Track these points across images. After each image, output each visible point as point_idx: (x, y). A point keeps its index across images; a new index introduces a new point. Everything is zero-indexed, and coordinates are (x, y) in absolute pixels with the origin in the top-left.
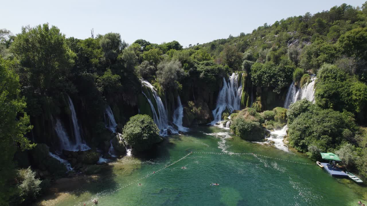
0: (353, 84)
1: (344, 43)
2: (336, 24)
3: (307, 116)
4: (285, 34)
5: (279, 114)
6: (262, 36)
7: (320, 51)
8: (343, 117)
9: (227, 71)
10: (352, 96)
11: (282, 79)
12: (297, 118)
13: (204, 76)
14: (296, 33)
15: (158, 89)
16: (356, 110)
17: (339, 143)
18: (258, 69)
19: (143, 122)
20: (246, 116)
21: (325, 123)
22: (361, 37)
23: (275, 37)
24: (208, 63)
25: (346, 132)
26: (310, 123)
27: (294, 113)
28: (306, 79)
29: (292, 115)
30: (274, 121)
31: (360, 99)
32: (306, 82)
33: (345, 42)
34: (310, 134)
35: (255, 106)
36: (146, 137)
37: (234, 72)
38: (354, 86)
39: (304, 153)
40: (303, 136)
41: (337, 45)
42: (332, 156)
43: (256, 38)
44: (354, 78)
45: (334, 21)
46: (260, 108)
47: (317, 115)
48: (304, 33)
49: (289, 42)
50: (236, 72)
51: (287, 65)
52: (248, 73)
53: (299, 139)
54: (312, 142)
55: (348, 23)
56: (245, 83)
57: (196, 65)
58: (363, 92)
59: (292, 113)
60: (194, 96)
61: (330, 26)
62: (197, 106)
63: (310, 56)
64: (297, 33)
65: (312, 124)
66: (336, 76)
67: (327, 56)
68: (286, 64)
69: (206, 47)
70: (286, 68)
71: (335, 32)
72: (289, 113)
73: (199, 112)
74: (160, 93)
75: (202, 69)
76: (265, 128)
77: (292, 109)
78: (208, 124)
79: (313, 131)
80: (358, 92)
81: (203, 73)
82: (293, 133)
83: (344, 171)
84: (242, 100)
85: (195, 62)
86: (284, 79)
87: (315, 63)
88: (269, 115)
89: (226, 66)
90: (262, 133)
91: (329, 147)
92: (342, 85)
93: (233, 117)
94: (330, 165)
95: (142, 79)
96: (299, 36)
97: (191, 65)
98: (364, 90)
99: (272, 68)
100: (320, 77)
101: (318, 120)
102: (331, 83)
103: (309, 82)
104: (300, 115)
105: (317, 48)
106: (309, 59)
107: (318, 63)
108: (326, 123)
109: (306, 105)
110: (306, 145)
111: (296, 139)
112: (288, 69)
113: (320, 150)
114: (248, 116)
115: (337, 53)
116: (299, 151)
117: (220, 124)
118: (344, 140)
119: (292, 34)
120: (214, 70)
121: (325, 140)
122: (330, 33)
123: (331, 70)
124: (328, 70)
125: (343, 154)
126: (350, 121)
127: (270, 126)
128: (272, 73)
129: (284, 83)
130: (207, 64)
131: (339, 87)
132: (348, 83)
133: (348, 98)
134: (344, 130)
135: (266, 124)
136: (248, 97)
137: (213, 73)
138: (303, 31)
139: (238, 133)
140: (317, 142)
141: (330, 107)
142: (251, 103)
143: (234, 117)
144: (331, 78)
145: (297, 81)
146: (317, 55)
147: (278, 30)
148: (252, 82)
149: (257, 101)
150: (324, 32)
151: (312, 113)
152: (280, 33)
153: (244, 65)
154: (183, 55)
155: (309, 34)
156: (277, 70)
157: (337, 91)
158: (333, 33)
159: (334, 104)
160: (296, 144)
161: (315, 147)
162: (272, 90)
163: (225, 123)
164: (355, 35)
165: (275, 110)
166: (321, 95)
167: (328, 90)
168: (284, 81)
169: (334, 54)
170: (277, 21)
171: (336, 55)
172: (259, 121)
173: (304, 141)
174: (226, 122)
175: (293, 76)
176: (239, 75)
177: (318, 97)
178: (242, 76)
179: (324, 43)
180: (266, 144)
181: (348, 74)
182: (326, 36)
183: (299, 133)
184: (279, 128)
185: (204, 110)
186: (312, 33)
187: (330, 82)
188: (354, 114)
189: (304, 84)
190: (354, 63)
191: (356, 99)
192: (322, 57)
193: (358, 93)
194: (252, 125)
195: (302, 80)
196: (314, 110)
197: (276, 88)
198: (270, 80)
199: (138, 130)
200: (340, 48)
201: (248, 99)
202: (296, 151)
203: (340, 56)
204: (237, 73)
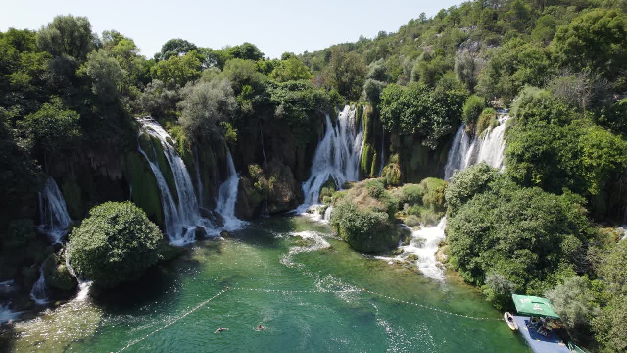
0: (585, 130)
1: (568, 41)
2: (548, 13)
3: (487, 203)
4: (455, 32)
5: (431, 192)
6: (415, 36)
7: (518, 62)
8: (564, 205)
9: (335, 102)
10: (582, 159)
11: (441, 119)
12: (466, 206)
13: (284, 112)
14: (475, 30)
15: (178, 141)
16: (590, 190)
17: (553, 266)
18: (393, 98)
19: (114, 220)
20: (362, 198)
21: (523, 222)
22: (603, 29)
23: (437, 37)
24: (295, 85)
25: (570, 242)
26: (492, 217)
27: (460, 193)
28: (489, 118)
29: (456, 197)
30: (421, 207)
31: (599, 165)
32: (488, 125)
33: (570, 40)
34: (493, 243)
35: (388, 173)
36: (119, 256)
37: (348, 104)
38: (586, 136)
39: (477, 287)
40: (476, 249)
41: (553, 47)
42: (539, 305)
43: (404, 40)
44: (587, 118)
45: (546, 8)
46: (398, 178)
47: (509, 200)
48: (490, 29)
49: (461, 45)
50: (352, 104)
51: (451, 90)
52: (374, 107)
53: (467, 254)
54: (496, 263)
55: (571, 10)
56: (368, 126)
57: (269, 89)
58: (605, 150)
59: (457, 194)
60: (264, 154)
61: (538, 16)
62: (267, 174)
63: (497, 72)
64: (477, 30)
65: (497, 221)
66: (549, 113)
67: (532, 72)
68: (450, 87)
69: (317, 57)
70: (448, 96)
71: (547, 26)
72: (449, 192)
73: (271, 187)
74: (181, 150)
75: (282, 97)
76: (401, 222)
77: (456, 184)
78: (292, 211)
79: (498, 239)
80: (595, 150)
81: (281, 106)
82: (456, 240)
83: (564, 342)
84: (362, 162)
85: (269, 83)
86: (444, 118)
87: (507, 86)
88: (411, 195)
89: (333, 91)
90: (393, 237)
91: (531, 276)
92: (562, 133)
93: (336, 199)
94: (533, 323)
95: (150, 118)
96: (481, 35)
97: (259, 89)
98: (608, 145)
99: (422, 95)
100: (515, 116)
101: (510, 212)
102: (539, 129)
103: (495, 126)
104: (471, 199)
105: (511, 55)
106: (494, 76)
107: (513, 85)
108: (525, 222)
109: (485, 177)
110: (483, 269)
111: (461, 254)
112: (452, 97)
113: (511, 285)
114: (364, 198)
115: (550, 65)
116: (466, 281)
117: (314, 211)
118: (563, 261)
119: (468, 32)
120: (307, 99)
121: (523, 259)
122: (538, 28)
123: (540, 101)
124: (534, 101)
125: (562, 301)
126: (579, 216)
127: (413, 219)
128: (421, 105)
129: (444, 127)
130: (293, 88)
131: (556, 139)
132: (574, 130)
133: (574, 163)
134: (565, 238)
135: (406, 212)
136: (375, 155)
137: (304, 105)
138: (487, 25)
139: (344, 235)
140: (506, 266)
141: (535, 181)
142: (380, 166)
143: (338, 200)
144: (538, 117)
145: (471, 122)
146: (513, 70)
147: (443, 26)
148: (382, 124)
149: (392, 162)
150: (527, 27)
151: (497, 194)
152: (446, 30)
153: (366, 90)
154: (242, 70)
155: (499, 31)
156: (431, 99)
157: (551, 148)
158: (544, 28)
159: (543, 175)
160: (462, 264)
161: (500, 278)
162: (421, 142)
163: (323, 211)
164: (591, 26)
165: (424, 183)
166: (518, 155)
167: (532, 144)
168: (444, 123)
169: (544, 67)
170: (444, 10)
171: (549, 70)
172: (387, 209)
173: (478, 260)
174: (325, 209)
175: (463, 113)
176: (358, 110)
177: (511, 160)
178: (364, 112)
179: (526, 45)
180: (398, 263)
181: (574, 109)
182: (530, 35)
183: (468, 241)
184: (431, 223)
185: (282, 182)
186: (503, 29)
187: (536, 127)
188: (586, 200)
189: (484, 130)
190: (587, 85)
191: (591, 165)
192: (522, 72)
193: (596, 152)
194: (371, 219)
195: (479, 122)
196: (501, 189)
197: (428, 137)
198: (417, 120)
199: (98, 240)
200: (558, 53)
201: (374, 159)
202: (462, 280)
203: (557, 71)
204: (353, 106)
